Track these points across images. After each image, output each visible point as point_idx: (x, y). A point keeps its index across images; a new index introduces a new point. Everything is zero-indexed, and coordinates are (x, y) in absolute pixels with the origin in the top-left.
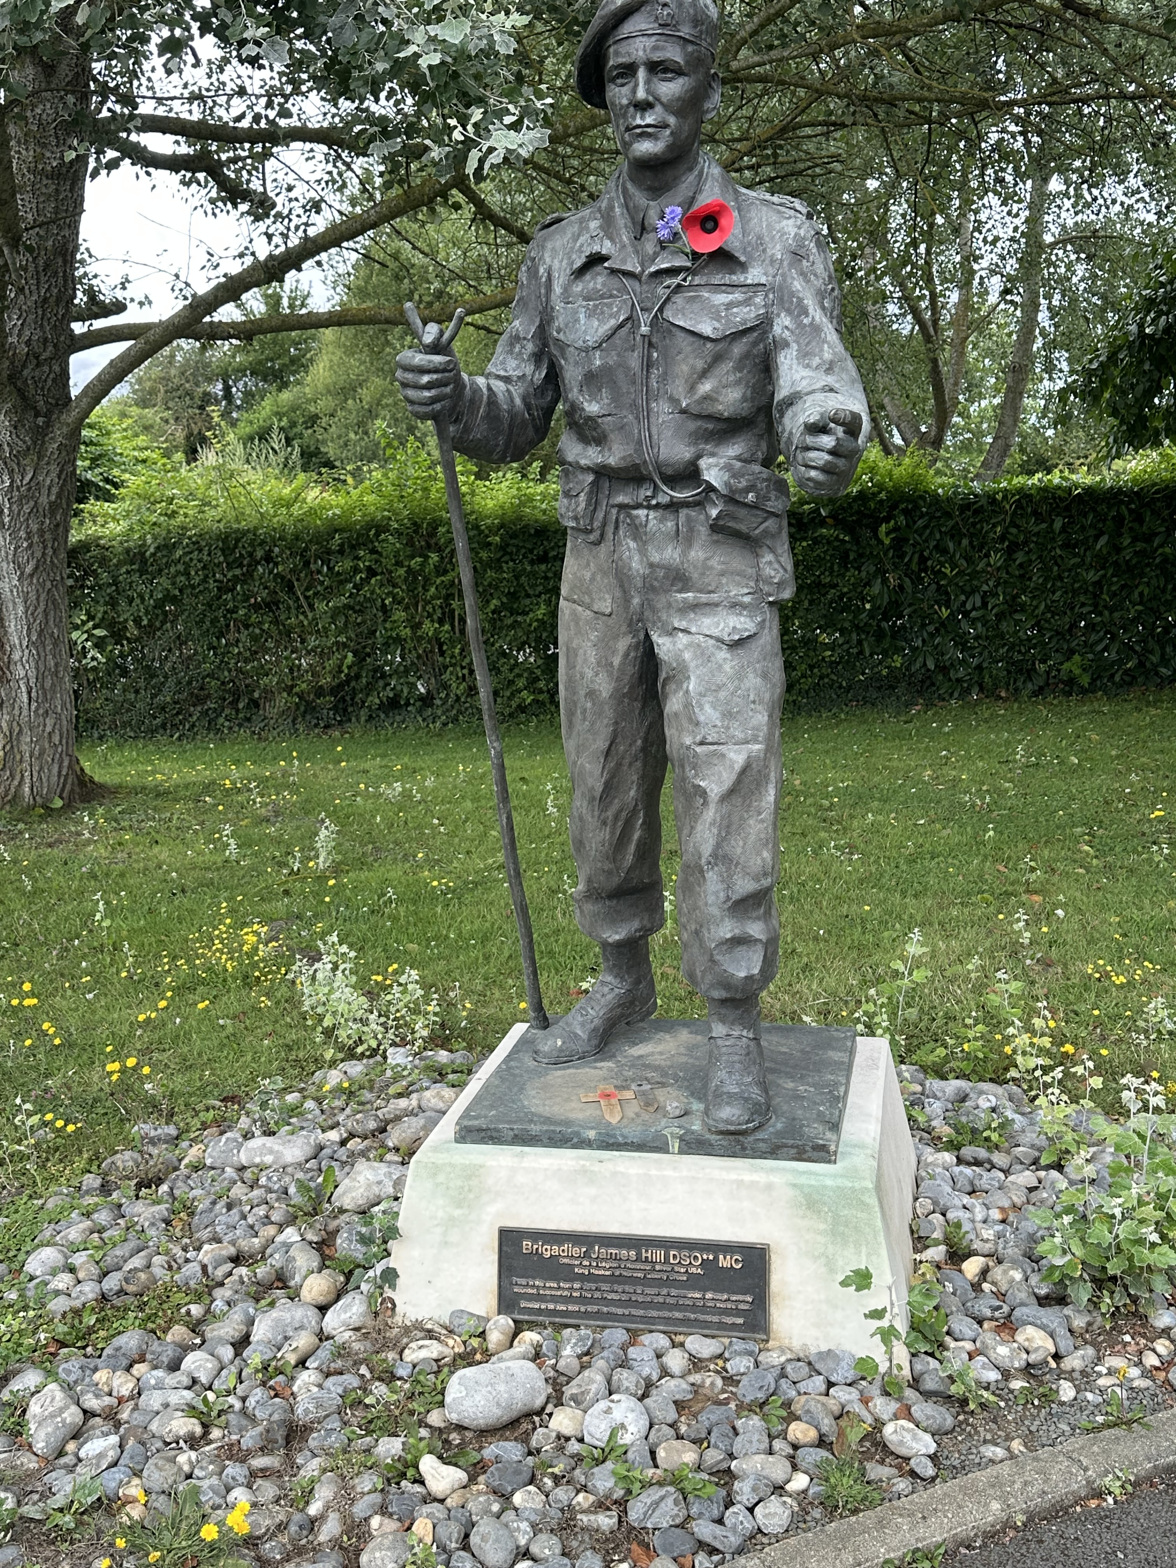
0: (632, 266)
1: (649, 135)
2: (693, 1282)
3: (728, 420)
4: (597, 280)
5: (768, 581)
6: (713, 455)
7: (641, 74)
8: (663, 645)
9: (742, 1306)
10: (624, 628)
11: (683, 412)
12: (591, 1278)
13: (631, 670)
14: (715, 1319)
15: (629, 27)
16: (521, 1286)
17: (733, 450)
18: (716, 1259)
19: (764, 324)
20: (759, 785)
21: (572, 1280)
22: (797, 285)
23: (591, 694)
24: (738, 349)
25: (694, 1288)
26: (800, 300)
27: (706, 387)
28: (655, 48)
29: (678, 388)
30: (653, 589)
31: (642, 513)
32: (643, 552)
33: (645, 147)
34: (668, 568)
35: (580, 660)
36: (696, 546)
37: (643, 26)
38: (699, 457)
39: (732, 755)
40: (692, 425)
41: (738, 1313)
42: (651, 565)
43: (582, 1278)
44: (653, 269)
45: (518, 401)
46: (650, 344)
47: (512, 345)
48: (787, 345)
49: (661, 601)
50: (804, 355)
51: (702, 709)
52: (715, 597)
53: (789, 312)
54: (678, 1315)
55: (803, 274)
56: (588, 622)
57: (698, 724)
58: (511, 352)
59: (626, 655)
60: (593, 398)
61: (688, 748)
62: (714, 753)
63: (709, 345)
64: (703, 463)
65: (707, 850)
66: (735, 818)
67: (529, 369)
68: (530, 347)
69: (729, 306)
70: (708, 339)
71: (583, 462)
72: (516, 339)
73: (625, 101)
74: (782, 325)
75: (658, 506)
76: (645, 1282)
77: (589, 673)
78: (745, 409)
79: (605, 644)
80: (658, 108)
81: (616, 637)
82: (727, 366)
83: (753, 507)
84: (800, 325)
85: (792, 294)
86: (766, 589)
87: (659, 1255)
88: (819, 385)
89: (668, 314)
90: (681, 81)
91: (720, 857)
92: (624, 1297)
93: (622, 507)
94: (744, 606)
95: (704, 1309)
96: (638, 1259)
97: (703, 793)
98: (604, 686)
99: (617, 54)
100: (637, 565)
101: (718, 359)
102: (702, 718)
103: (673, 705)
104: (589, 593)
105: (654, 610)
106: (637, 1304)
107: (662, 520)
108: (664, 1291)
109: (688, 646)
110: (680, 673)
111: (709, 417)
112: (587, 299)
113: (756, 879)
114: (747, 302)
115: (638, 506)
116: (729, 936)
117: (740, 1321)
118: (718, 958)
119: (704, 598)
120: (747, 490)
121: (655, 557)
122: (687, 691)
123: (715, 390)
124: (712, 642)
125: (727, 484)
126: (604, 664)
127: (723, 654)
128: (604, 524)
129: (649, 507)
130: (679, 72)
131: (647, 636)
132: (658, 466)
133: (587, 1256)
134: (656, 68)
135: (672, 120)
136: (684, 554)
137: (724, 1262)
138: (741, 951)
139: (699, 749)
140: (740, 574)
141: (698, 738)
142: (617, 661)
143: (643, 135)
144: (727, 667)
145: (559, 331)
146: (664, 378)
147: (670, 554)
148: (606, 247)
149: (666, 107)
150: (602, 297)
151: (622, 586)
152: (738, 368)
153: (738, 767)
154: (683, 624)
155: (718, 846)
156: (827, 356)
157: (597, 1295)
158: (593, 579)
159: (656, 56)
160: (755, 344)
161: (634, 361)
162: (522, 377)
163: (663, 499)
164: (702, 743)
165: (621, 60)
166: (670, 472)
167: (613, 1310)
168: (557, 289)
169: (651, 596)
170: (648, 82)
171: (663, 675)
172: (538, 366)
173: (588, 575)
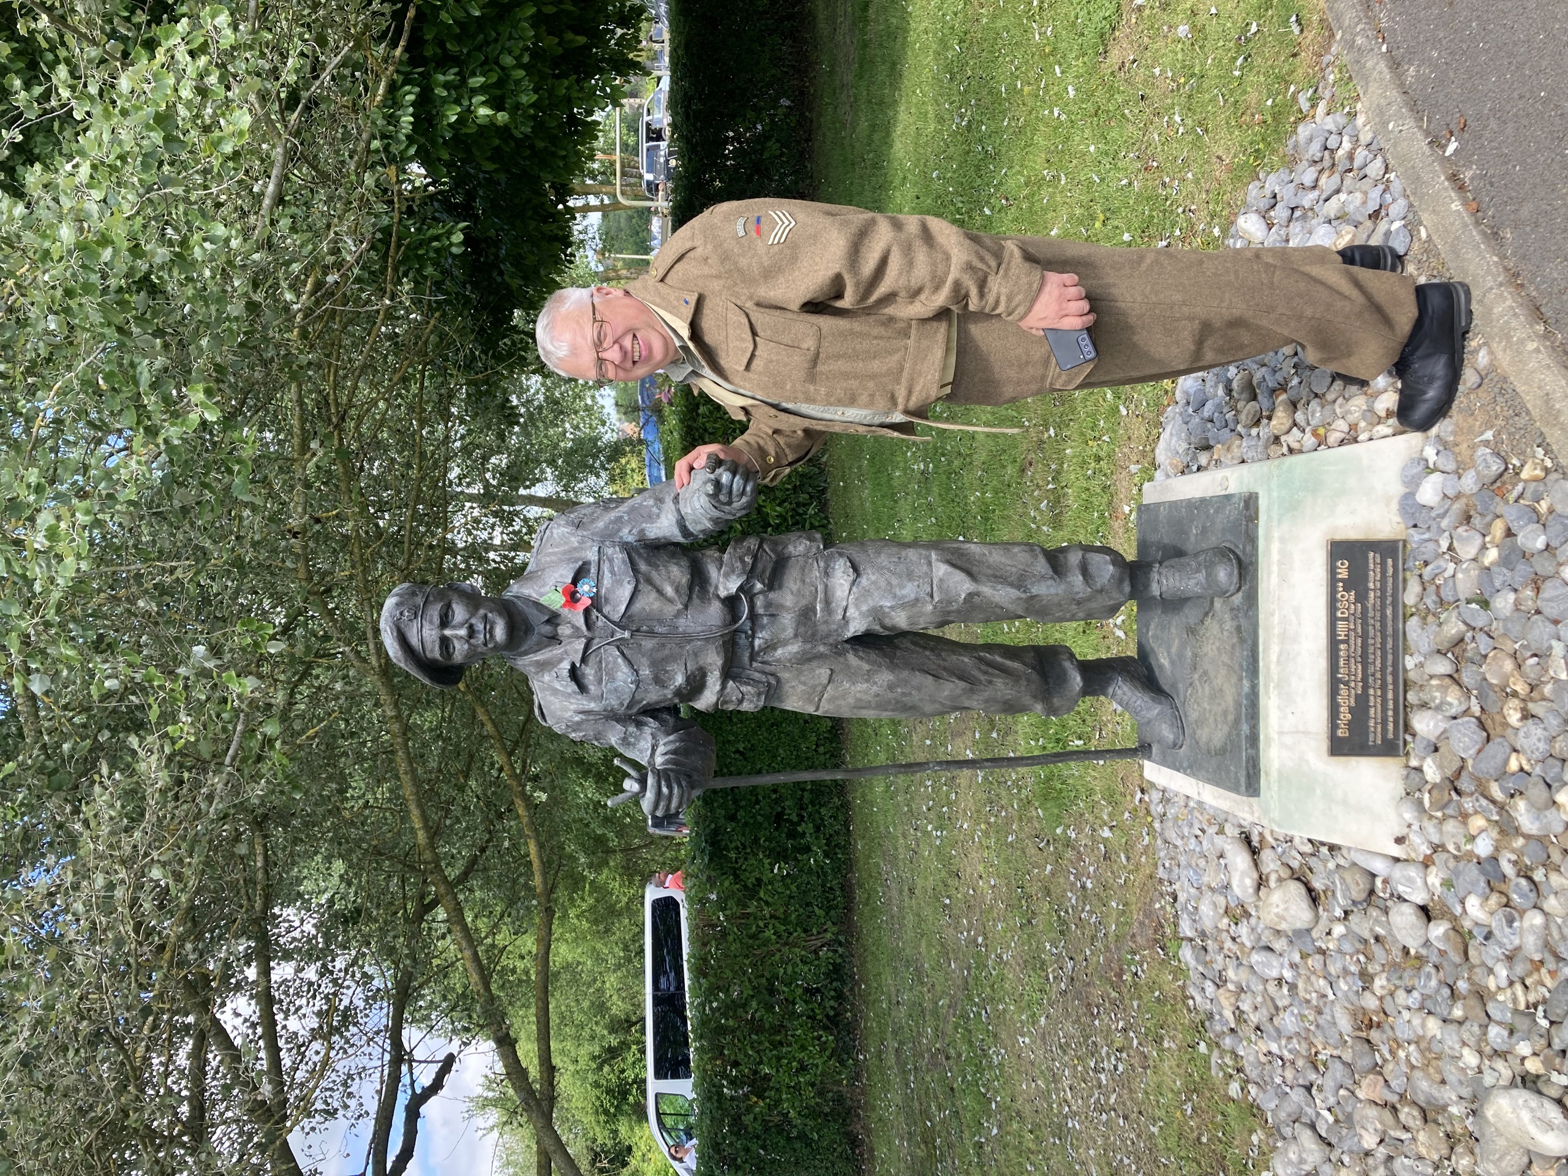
0: (580, 645)
1: (492, 628)
2: (1361, 598)
3: (692, 575)
4: (589, 673)
5: (809, 549)
6: (717, 588)
7: (447, 632)
8: (857, 626)
9: (1378, 560)
10: (841, 659)
11: (686, 607)
12: (1364, 680)
13: (873, 656)
14: (1390, 580)
15: (414, 641)
16: (1375, 737)
17: (713, 572)
18: (1341, 580)
19: (627, 548)
20: (963, 555)
21: (1368, 696)
22: (601, 524)
23: (891, 687)
24: (643, 567)
25: (1367, 598)
26: (611, 522)
27: (669, 590)
28: (431, 622)
29: (670, 610)
30: (813, 635)
31: (757, 642)
32: (785, 643)
33: (500, 632)
34: (799, 624)
35: (865, 697)
36: (782, 601)
37: (415, 630)
38: (718, 596)
39: (941, 573)
40: (696, 601)
41: (1383, 564)
42: (796, 636)
43: (1365, 688)
44: (584, 628)
45: (671, 738)
46: (638, 631)
47: (629, 744)
48: (642, 531)
49: (823, 629)
50: (651, 518)
51: (904, 597)
52: (820, 588)
53: (619, 530)
54: (1389, 612)
55: (593, 521)
56: (836, 688)
57: (917, 600)
58: (634, 745)
59: (861, 658)
60: (673, 679)
61: (935, 607)
62: (940, 587)
63: (641, 587)
64: (723, 593)
65: (1014, 593)
66: (990, 572)
67: (647, 730)
68: (632, 729)
69: (612, 572)
70: (636, 587)
71: (718, 688)
72: (625, 741)
73: (466, 646)
74: (628, 535)
75: (752, 629)
76: (1365, 636)
77: (875, 689)
78: (685, 562)
79: (853, 676)
80: (473, 621)
81: (848, 666)
82: (654, 575)
83: (755, 558)
84: (629, 521)
85: (606, 527)
86: (814, 550)
87: (1341, 625)
88: (673, 507)
89: (616, 617)
90: (454, 606)
91: (1019, 583)
92: (1379, 652)
93: (752, 658)
94: (827, 566)
95: (1383, 589)
96: (1346, 642)
97: (971, 595)
98: (885, 677)
99: (432, 651)
100: (794, 648)
101: (649, 581)
102: (913, 596)
103: (901, 620)
104: (814, 687)
105: (828, 636)
106: (1384, 643)
107: (763, 627)
108: (1371, 621)
109: (857, 606)
110: (877, 613)
111: (691, 588)
112: (600, 681)
113: (1035, 557)
114: (611, 561)
115: (752, 644)
116: (1081, 578)
117: (1390, 561)
118: (1098, 586)
119: (820, 596)
120: (743, 561)
121: (790, 632)
122: (892, 607)
123: (672, 583)
124: (854, 589)
125: (738, 576)
126: (868, 677)
127: (864, 581)
128: (764, 673)
129: (753, 637)
130: (448, 606)
131: (848, 641)
132: (725, 626)
133: (1346, 684)
134: (445, 622)
135: (482, 612)
136: (787, 609)
137: (1343, 573)
138: (1092, 569)
139: (936, 599)
140: (803, 569)
141: (928, 599)
142: (866, 667)
143: (491, 631)
144: (873, 578)
145: (622, 704)
146: (661, 622)
147: (787, 620)
148: (566, 666)
149: (472, 615)
150: (600, 669)
151: (810, 660)
152: (656, 567)
153: (950, 569)
154: (840, 612)
155: (1011, 585)
156: (651, 502)
157: (1378, 675)
158: (804, 684)
159: (436, 620)
160: (640, 555)
161: (648, 644)
162: (654, 736)
163: (748, 627)
164: (932, 596)
165: (437, 648)
166: (729, 617)
167: (1389, 663)
168: (592, 706)
169: (818, 637)
170: (454, 627)
171: (877, 628)
172: (646, 724)
173: (801, 688)
